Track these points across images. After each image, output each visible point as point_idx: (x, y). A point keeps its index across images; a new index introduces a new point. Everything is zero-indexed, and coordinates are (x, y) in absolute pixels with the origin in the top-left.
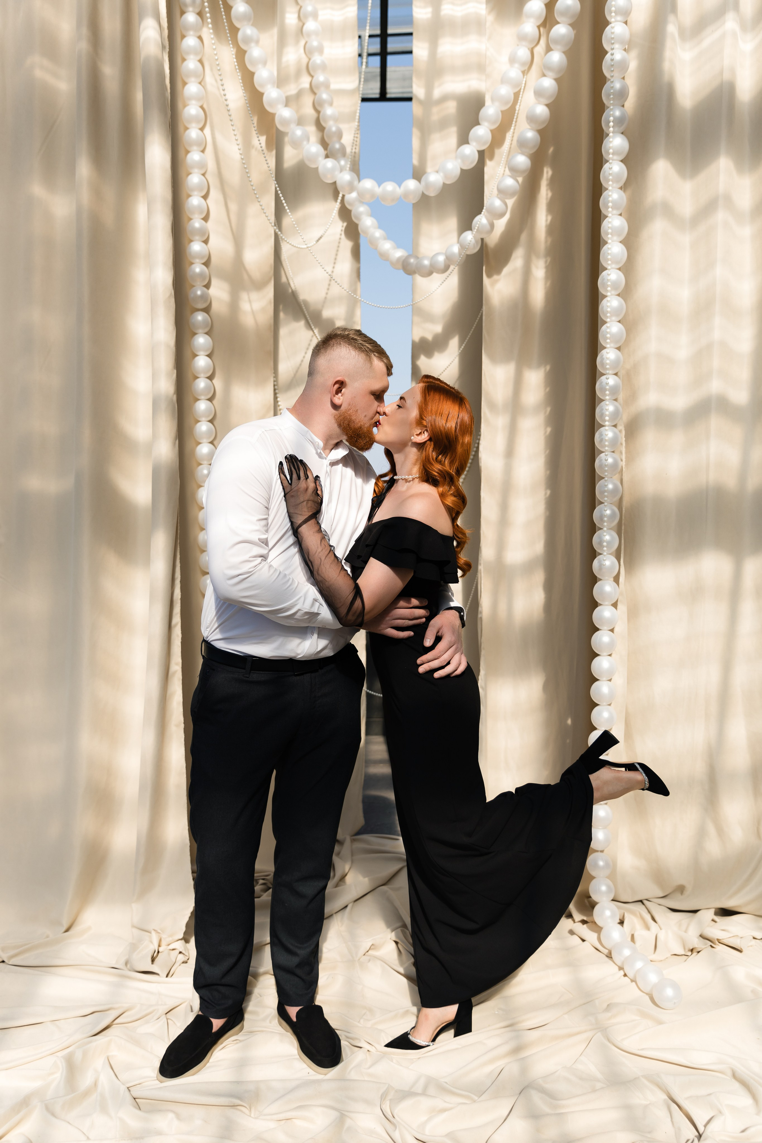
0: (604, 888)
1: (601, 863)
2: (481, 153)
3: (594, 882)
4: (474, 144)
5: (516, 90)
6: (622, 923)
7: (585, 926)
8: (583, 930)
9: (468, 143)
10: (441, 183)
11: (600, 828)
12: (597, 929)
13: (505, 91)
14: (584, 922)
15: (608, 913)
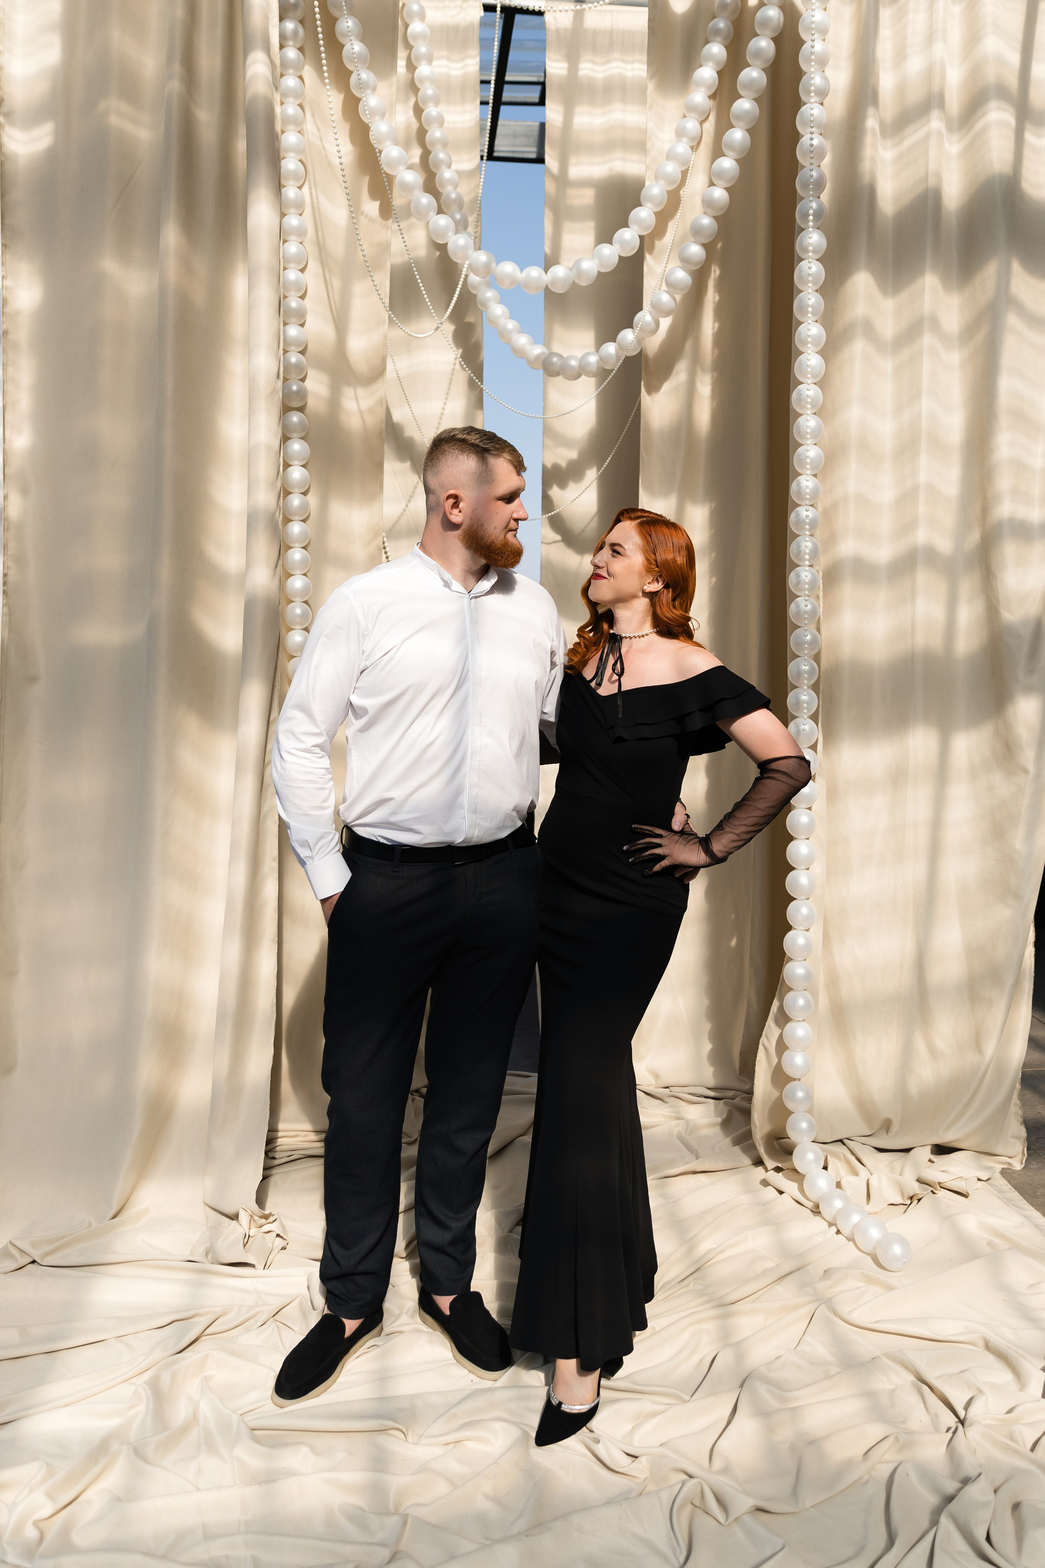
0: (804, 1125)
1: (800, 1094)
2: (641, 238)
3: (791, 1118)
4: (635, 227)
5: (685, 168)
6: (825, 1168)
7: (781, 1173)
8: (779, 1179)
9: (627, 226)
10: (596, 272)
11: (799, 1050)
12: (796, 1175)
13: (672, 168)
14: (778, 1170)
15: (811, 1156)
